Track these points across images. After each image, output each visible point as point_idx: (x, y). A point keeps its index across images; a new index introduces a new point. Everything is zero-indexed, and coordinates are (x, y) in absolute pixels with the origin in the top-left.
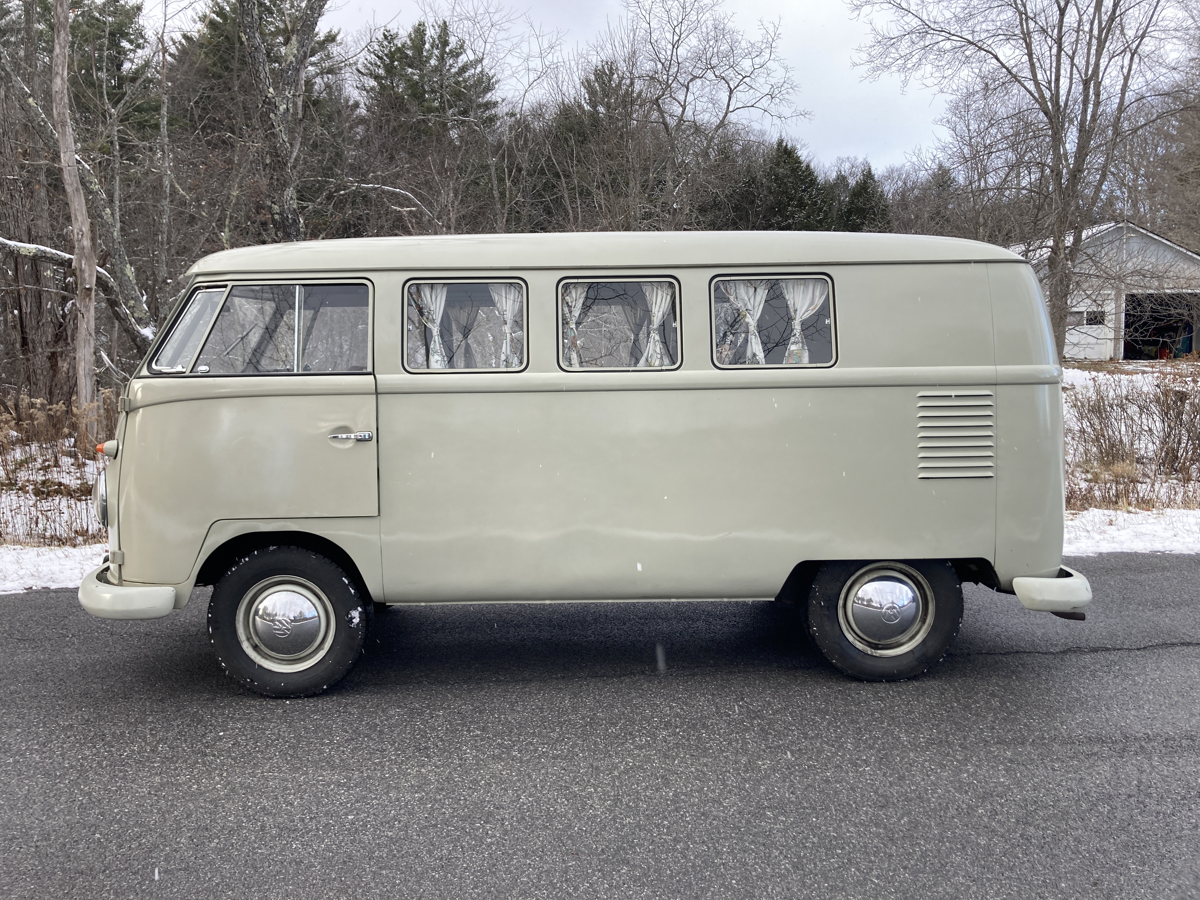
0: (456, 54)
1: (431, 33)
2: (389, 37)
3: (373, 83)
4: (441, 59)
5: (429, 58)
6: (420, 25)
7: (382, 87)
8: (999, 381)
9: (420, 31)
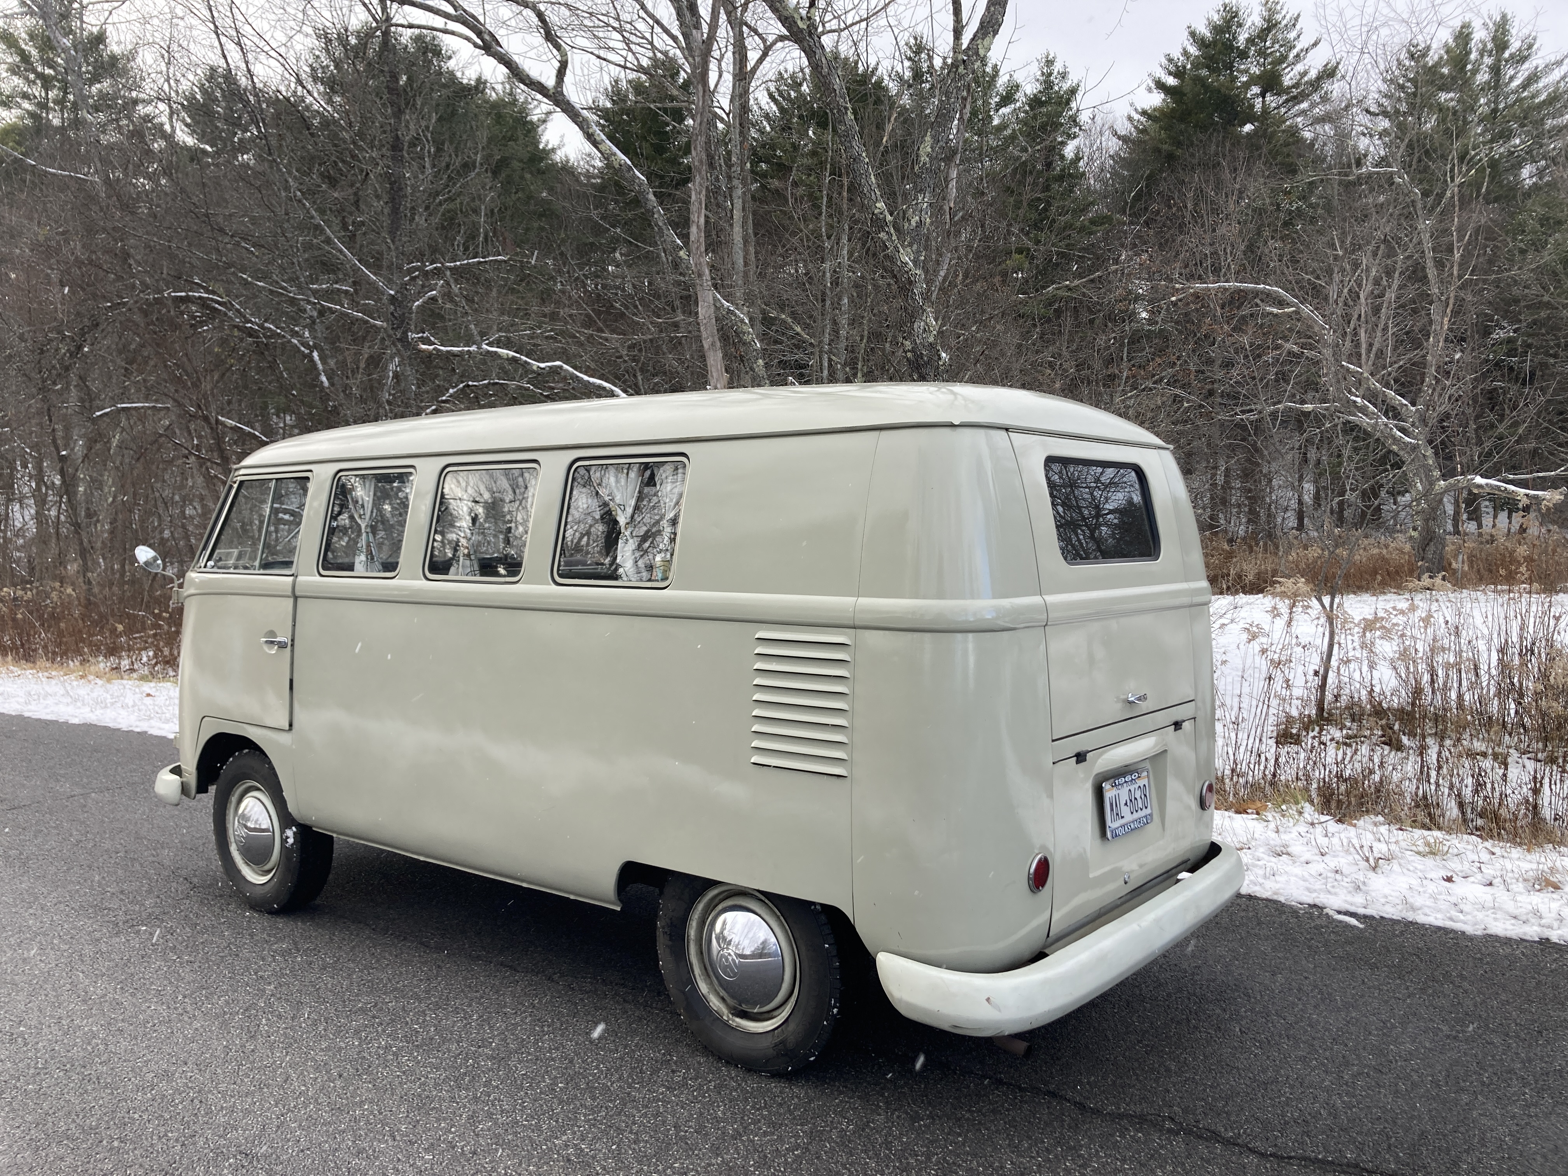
0: (1521, 58)
1: (1480, 35)
2: (1417, 55)
3: (1384, 123)
4: (1496, 70)
5: (1475, 71)
6: (1462, 27)
7: (1402, 127)
8: (858, 623)
9: (1463, 36)
